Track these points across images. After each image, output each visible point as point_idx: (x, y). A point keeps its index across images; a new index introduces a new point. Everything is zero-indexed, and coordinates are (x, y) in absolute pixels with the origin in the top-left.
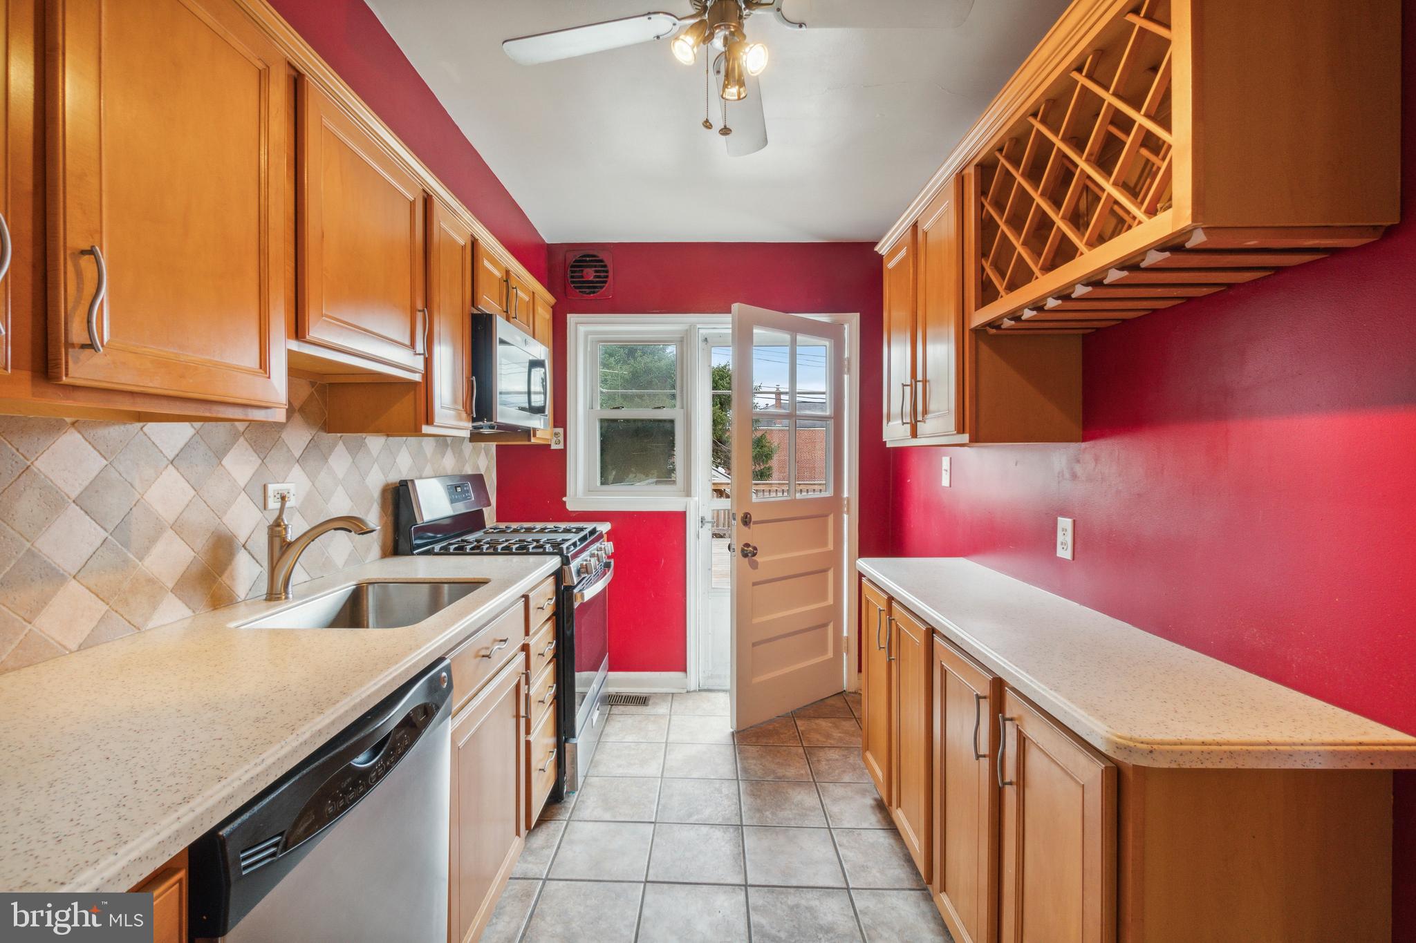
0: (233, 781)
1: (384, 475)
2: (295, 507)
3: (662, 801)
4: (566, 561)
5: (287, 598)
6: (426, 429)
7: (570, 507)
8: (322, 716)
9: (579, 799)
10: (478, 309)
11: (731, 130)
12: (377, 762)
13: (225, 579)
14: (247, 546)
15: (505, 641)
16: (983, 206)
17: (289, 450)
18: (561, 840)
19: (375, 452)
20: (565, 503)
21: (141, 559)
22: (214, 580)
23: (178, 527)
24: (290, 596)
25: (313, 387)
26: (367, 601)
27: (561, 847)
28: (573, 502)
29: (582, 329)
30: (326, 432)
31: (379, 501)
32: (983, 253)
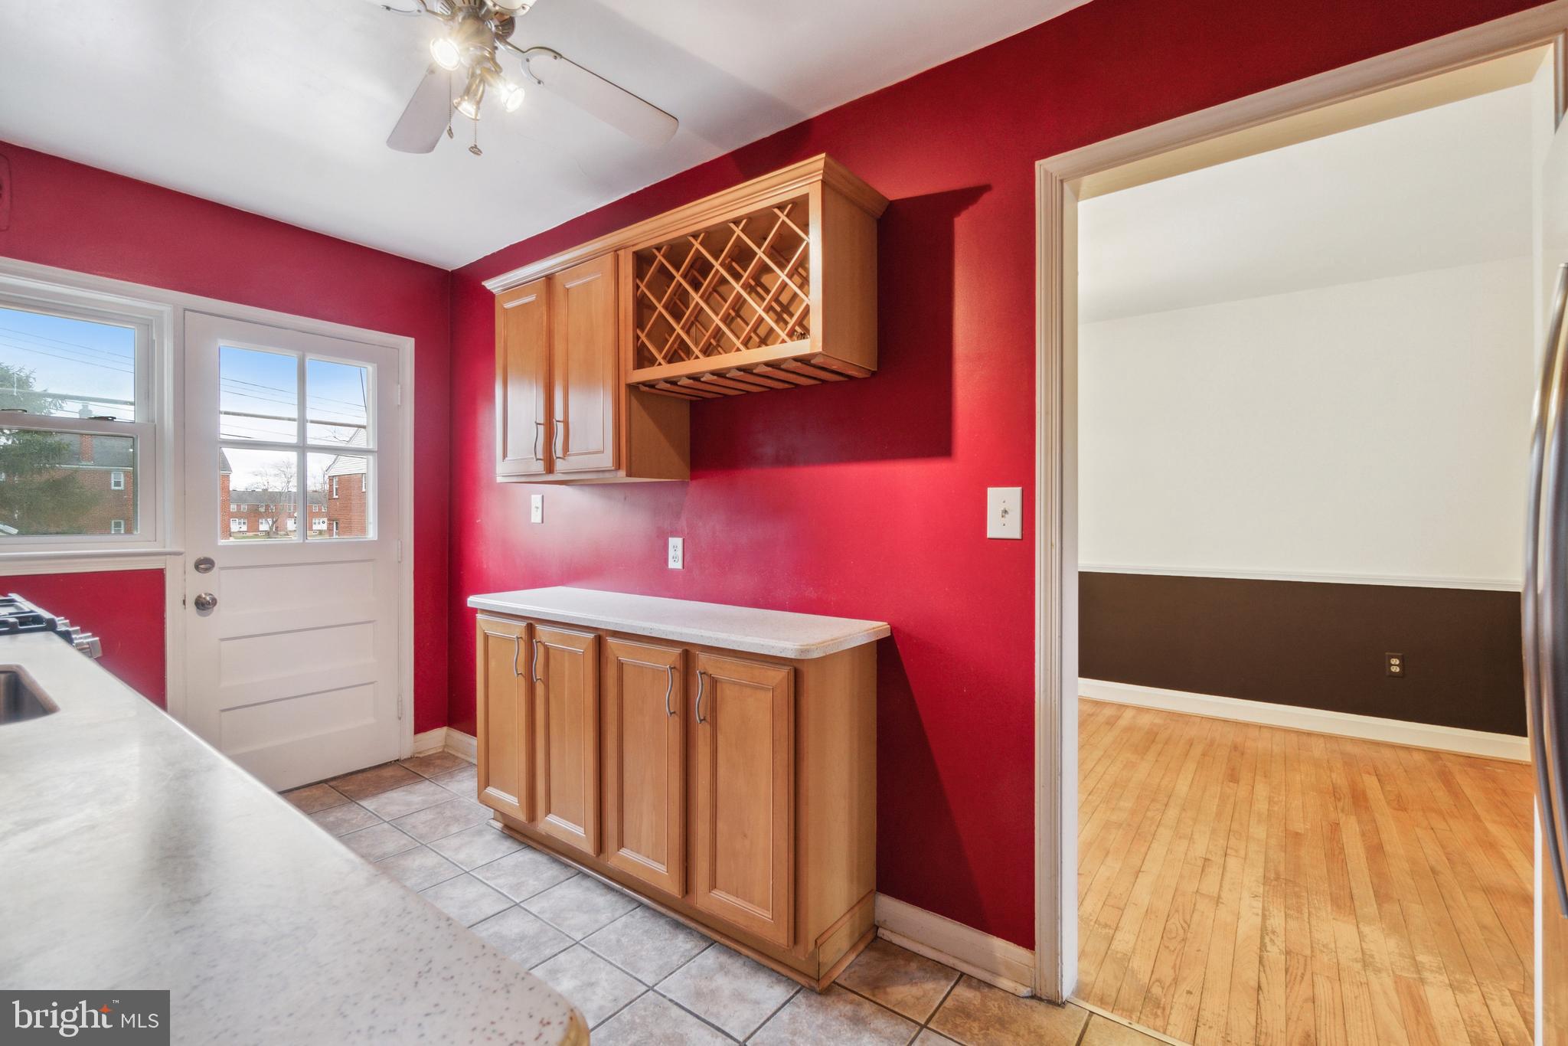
11: (481, 152)
16: (638, 287)
32: (639, 323)
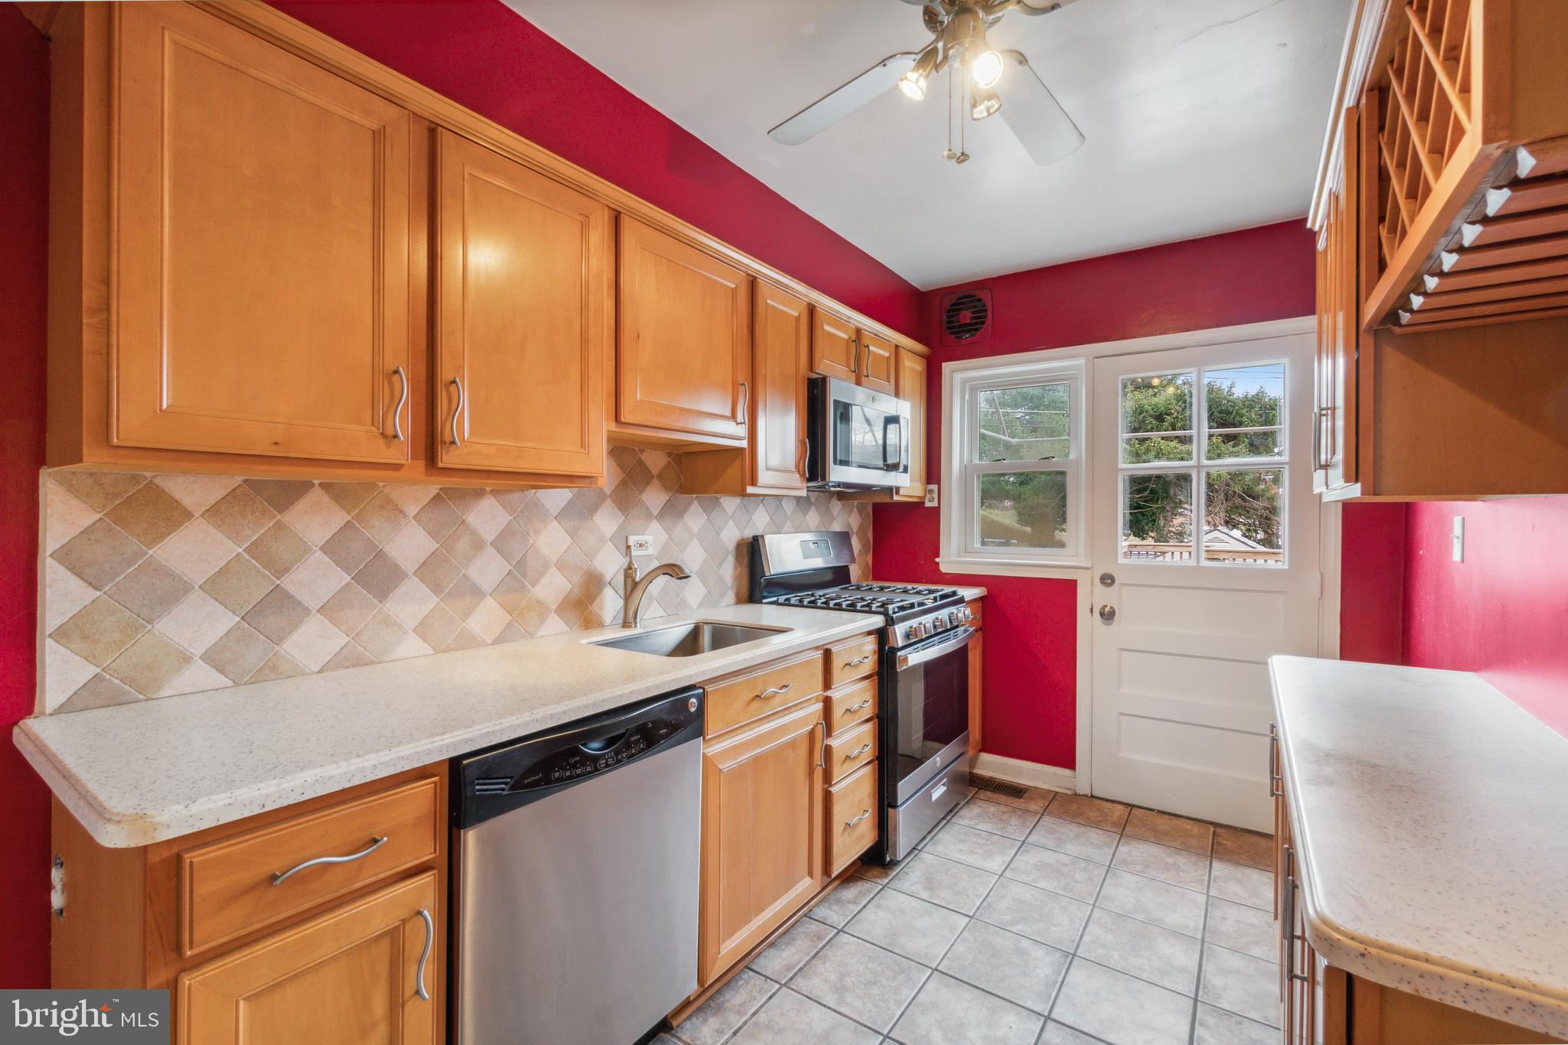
0: (475, 730)
1: (739, 530)
2: (653, 555)
3: (989, 899)
4: (890, 622)
5: (636, 627)
6: (750, 490)
7: (944, 568)
8: (556, 705)
9: (904, 870)
10: (818, 374)
12: (608, 753)
13: (595, 607)
14: (611, 583)
15: (787, 686)
16: (1380, 147)
17: (648, 509)
18: (869, 902)
19: (730, 511)
20: (938, 563)
21: (533, 586)
22: (586, 608)
23: (561, 566)
24: (638, 625)
25: (670, 457)
26: (703, 637)
27: (867, 908)
28: (948, 562)
29: (958, 377)
30: (681, 493)
31: (733, 553)
32: (1381, 216)
